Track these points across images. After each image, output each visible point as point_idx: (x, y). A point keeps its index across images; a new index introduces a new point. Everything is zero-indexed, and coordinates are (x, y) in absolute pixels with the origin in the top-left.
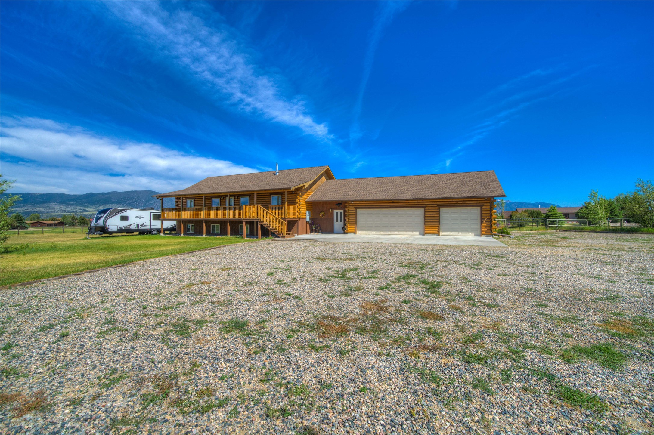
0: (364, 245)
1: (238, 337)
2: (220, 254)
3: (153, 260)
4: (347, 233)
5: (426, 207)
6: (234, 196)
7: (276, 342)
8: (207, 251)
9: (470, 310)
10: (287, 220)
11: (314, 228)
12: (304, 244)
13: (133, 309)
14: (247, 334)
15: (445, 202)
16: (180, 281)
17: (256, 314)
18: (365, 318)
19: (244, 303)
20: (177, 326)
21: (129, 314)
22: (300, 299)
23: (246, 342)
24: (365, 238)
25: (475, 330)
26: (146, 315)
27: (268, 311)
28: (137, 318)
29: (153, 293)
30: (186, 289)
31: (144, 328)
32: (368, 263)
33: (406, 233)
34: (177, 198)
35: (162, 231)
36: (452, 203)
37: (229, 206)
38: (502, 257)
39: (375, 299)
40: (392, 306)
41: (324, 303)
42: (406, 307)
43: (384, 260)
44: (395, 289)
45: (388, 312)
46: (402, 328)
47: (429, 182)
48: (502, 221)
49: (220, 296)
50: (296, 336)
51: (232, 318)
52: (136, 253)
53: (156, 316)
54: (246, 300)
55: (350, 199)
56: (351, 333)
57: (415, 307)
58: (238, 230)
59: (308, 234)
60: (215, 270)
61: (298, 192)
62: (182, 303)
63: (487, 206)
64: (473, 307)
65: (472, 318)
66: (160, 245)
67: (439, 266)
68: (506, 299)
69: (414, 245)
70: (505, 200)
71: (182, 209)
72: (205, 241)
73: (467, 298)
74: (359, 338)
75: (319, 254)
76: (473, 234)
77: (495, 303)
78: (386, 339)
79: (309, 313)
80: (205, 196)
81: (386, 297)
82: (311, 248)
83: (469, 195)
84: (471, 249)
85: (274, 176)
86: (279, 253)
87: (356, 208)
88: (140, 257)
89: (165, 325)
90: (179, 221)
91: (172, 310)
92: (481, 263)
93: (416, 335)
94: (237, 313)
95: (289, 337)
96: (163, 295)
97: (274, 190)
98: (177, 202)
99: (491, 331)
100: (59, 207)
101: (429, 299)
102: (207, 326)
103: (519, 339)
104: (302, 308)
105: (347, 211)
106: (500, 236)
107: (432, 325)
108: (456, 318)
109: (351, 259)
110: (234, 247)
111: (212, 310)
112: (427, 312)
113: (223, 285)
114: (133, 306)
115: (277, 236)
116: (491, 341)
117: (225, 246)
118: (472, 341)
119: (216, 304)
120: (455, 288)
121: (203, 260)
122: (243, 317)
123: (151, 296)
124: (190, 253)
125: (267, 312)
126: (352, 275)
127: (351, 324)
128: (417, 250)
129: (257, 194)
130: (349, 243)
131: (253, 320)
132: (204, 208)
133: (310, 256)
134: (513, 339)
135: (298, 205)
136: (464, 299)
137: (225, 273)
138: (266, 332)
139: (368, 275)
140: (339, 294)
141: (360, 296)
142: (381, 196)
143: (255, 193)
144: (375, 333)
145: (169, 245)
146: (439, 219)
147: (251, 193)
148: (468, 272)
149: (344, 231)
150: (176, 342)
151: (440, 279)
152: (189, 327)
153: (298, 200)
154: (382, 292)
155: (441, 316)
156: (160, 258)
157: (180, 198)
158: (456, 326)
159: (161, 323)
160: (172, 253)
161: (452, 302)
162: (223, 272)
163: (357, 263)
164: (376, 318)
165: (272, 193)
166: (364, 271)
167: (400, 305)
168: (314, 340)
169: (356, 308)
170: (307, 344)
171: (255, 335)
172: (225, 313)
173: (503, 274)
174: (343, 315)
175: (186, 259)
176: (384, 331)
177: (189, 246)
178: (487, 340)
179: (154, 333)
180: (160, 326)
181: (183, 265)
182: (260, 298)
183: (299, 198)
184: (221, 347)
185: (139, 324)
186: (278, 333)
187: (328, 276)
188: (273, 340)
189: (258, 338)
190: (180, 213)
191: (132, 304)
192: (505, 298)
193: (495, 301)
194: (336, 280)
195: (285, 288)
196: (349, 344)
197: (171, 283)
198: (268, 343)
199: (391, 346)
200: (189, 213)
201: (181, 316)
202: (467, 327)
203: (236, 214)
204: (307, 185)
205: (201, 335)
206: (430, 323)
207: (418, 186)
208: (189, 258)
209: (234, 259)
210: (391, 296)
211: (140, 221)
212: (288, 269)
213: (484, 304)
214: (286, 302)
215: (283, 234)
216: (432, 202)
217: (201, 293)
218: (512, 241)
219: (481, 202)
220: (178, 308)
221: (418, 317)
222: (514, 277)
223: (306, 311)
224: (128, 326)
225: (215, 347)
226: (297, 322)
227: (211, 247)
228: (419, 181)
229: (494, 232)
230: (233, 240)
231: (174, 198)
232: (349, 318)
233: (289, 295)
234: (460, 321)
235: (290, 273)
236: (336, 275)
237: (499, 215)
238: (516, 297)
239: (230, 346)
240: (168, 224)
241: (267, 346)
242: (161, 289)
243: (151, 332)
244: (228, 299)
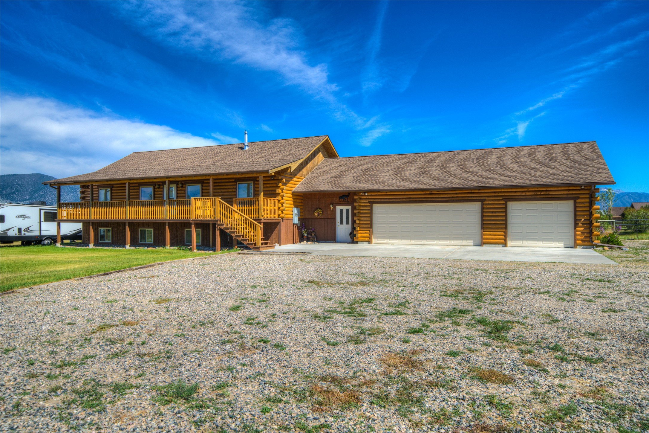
0: (384, 260)
1: (182, 411)
2: (153, 277)
3: (44, 286)
4: (357, 242)
5: (485, 200)
6: (176, 183)
7: (243, 419)
8: (132, 272)
9: (557, 367)
10: (262, 221)
11: (305, 235)
12: (288, 259)
13: (12, 365)
14: (196, 407)
15: (515, 192)
16: (88, 321)
17: (212, 373)
18: (387, 380)
19: (191, 355)
20: (83, 393)
21: (6, 373)
22: (283, 349)
23: (195, 419)
24: (386, 249)
25: (565, 400)
26: (33, 376)
27: (231, 369)
28: (19, 380)
29: (44, 339)
30: (98, 334)
31: (30, 396)
32: (391, 290)
33: (452, 242)
34: (83, 187)
35: (59, 239)
36: (528, 194)
37: (169, 198)
38: (609, 281)
39: (403, 348)
40: (430, 360)
41: (322, 354)
42: (453, 362)
43: (417, 285)
44: (434, 332)
45: (425, 370)
46: (446, 397)
47: (489, 161)
48: (609, 223)
49: (153, 345)
50: (275, 410)
51: (173, 381)
52: (18, 275)
53: (49, 376)
54: (196, 351)
55: (362, 189)
56: (365, 405)
57: (468, 362)
58: (184, 238)
59: (296, 243)
60: (145, 302)
61: (280, 178)
62: (92, 357)
63: (584, 200)
64: (562, 362)
65: (561, 380)
66: (56, 263)
67: (507, 296)
68: (616, 350)
69: (465, 261)
70: (615, 189)
71: (91, 204)
72: (129, 256)
73: (553, 349)
74: (377, 413)
75: (313, 275)
76: (562, 244)
77: (597, 356)
78: (422, 414)
79: (297, 370)
80: (129, 183)
81: (420, 345)
82: (301, 265)
83: (555, 182)
84: (558, 269)
85: (240, 152)
86: (249, 275)
87: (372, 203)
88: (23, 282)
89: (64, 392)
90: (86, 224)
91: (75, 368)
92: (575, 291)
93: (469, 408)
94: (180, 372)
95: (264, 411)
96: (61, 343)
97: (242, 173)
98: (83, 192)
99: (591, 401)
101: (490, 348)
102: (132, 393)
103: (636, 414)
104: (285, 362)
105: (357, 207)
106: (605, 248)
107: (496, 391)
108: (534, 380)
109: (363, 284)
110: (176, 265)
111: (141, 367)
112: (488, 371)
113: (157, 326)
114: (13, 361)
115: (247, 248)
116: (591, 417)
117: (163, 263)
118: (560, 418)
119: (147, 358)
120: (533, 331)
121: (126, 286)
122: (190, 378)
123: (41, 344)
124: (104, 275)
125: (229, 369)
126: (365, 309)
127: (364, 389)
128: (471, 270)
129: (215, 179)
130: (361, 257)
131: (206, 383)
132: (127, 202)
133: (300, 279)
134: (626, 414)
135: (280, 198)
136: (547, 350)
137: (161, 308)
138: (227, 403)
139: (392, 310)
140: (344, 339)
141: (379, 344)
142: (411, 184)
143: (211, 179)
144: (402, 404)
145: (70, 262)
146: (506, 220)
147: (204, 178)
148: (554, 306)
149: (353, 239)
150: (82, 419)
151: (508, 317)
152: (102, 395)
153: (280, 191)
154: (414, 338)
155: (510, 378)
156: (56, 284)
157: (88, 187)
158: (535, 393)
159: (57, 389)
160: (74, 275)
161: (529, 355)
162: (158, 306)
163: (373, 290)
164: (404, 380)
165: (239, 178)
166: (385, 303)
167: (443, 359)
168: (304, 415)
169: (373, 363)
170: (293, 422)
171: (209, 408)
172: (161, 372)
173: (610, 309)
174: (351, 374)
175: (97, 285)
176: (418, 401)
177: (103, 264)
178: (584, 416)
179: (47, 405)
180: (56, 393)
181: (93, 294)
182: (217, 348)
183: (282, 187)
184: (155, 428)
185: (23, 389)
186: (247, 404)
187: (328, 311)
188: (238, 416)
189: (214, 412)
190: (87, 210)
191: (11, 358)
192: (614, 348)
193: (597, 352)
194: (340, 317)
195: (259, 331)
196: (362, 422)
197: (74, 324)
198: (230, 420)
199: (429, 426)
200: (102, 210)
201: (89, 378)
202: (551, 394)
203: (180, 212)
204: (294, 166)
205: (121, 408)
206: (493, 389)
207: (471, 167)
208: (102, 283)
209: (177, 284)
210: (429, 343)
211: (23, 224)
212: (263, 300)
213: (580, 357)
214: (260, 353)
215: (255, 244)
216: (495, 192)
217: (123, 340)
218: (624, 255)
219: (574, 192)
220: (84, 363)
221: (472, 378)
222: (629, 314)
223: (292, 369)
224: (4, 394)
225: (144, 427)
226: (278, 387)
227: (139, 265)
228: (473, 159)
229: (596, 242)
230: (175, 253)
231: (79, 186)
232: (361, 380)
233: (265, 342)
234: (541, 385)
235: (266, 307)
236: (339, 309)
237: (603, 214)
238: (632, 346)
239: (168, 426)
240: (68, 228)
241: (228, 426)
242: (58, 334)
243: (41, 403)
244: (166, 349)
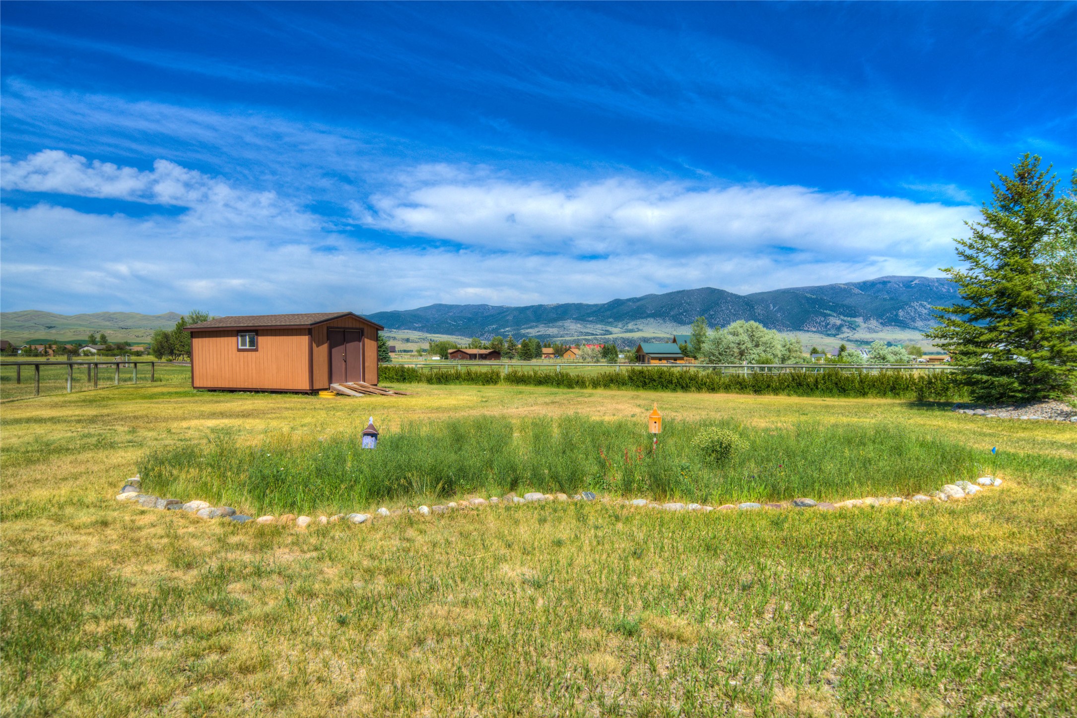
100: (575, 327)
